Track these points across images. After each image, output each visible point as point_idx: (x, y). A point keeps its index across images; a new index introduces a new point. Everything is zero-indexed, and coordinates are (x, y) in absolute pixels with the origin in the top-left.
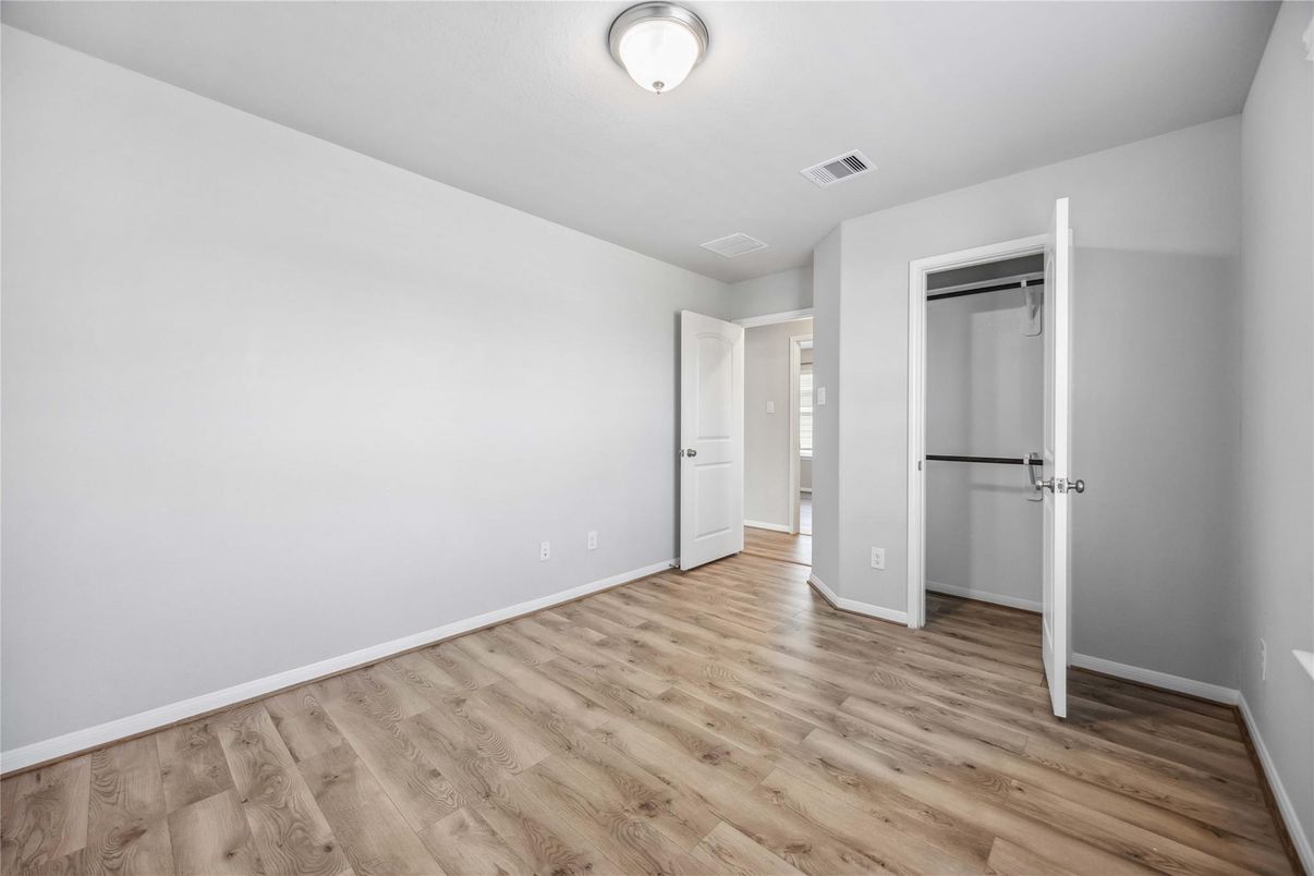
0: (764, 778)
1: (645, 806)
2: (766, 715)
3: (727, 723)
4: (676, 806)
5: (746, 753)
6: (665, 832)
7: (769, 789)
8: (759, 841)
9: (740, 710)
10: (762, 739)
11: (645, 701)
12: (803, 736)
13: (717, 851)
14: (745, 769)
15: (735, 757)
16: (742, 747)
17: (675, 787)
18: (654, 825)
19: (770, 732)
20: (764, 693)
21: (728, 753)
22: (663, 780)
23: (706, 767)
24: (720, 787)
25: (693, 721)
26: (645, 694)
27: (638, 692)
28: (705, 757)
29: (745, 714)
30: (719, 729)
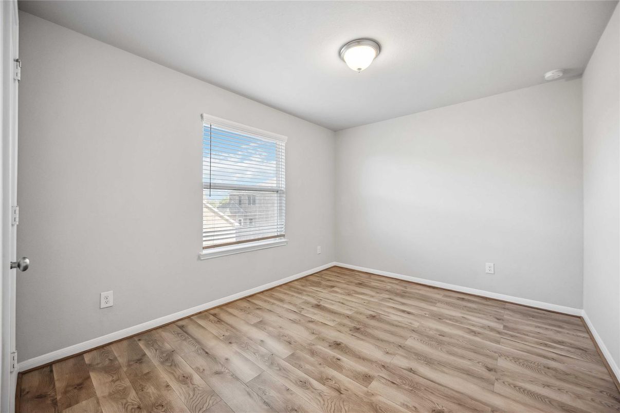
0: (317, 338)
1: (358, 329)
2: (308, 367)
3: (330, 360)
4: (348, 329)
5: (322, 346)
6: (350, 324)
7: (316, 334)
8: (322, 323)
9: (322, 369)
10: (313, 353)
11: (381, 375)
12: (293, 355)
13: (334, 321)
14: (323, 340)
15: (327, 345)
16: (324, 349)
17: (350, 334)
18: (353, 325)
19: (308, 357)
20: (304, 384)
21: (330, 346)
22: (355, 336)
23: (339, 341)
24: (333, 335)
25: (347, 362)
26: (384, 381)
27: (389, 383)
28: (340, 344)
29: (319, 366)
30: (334, 357)
